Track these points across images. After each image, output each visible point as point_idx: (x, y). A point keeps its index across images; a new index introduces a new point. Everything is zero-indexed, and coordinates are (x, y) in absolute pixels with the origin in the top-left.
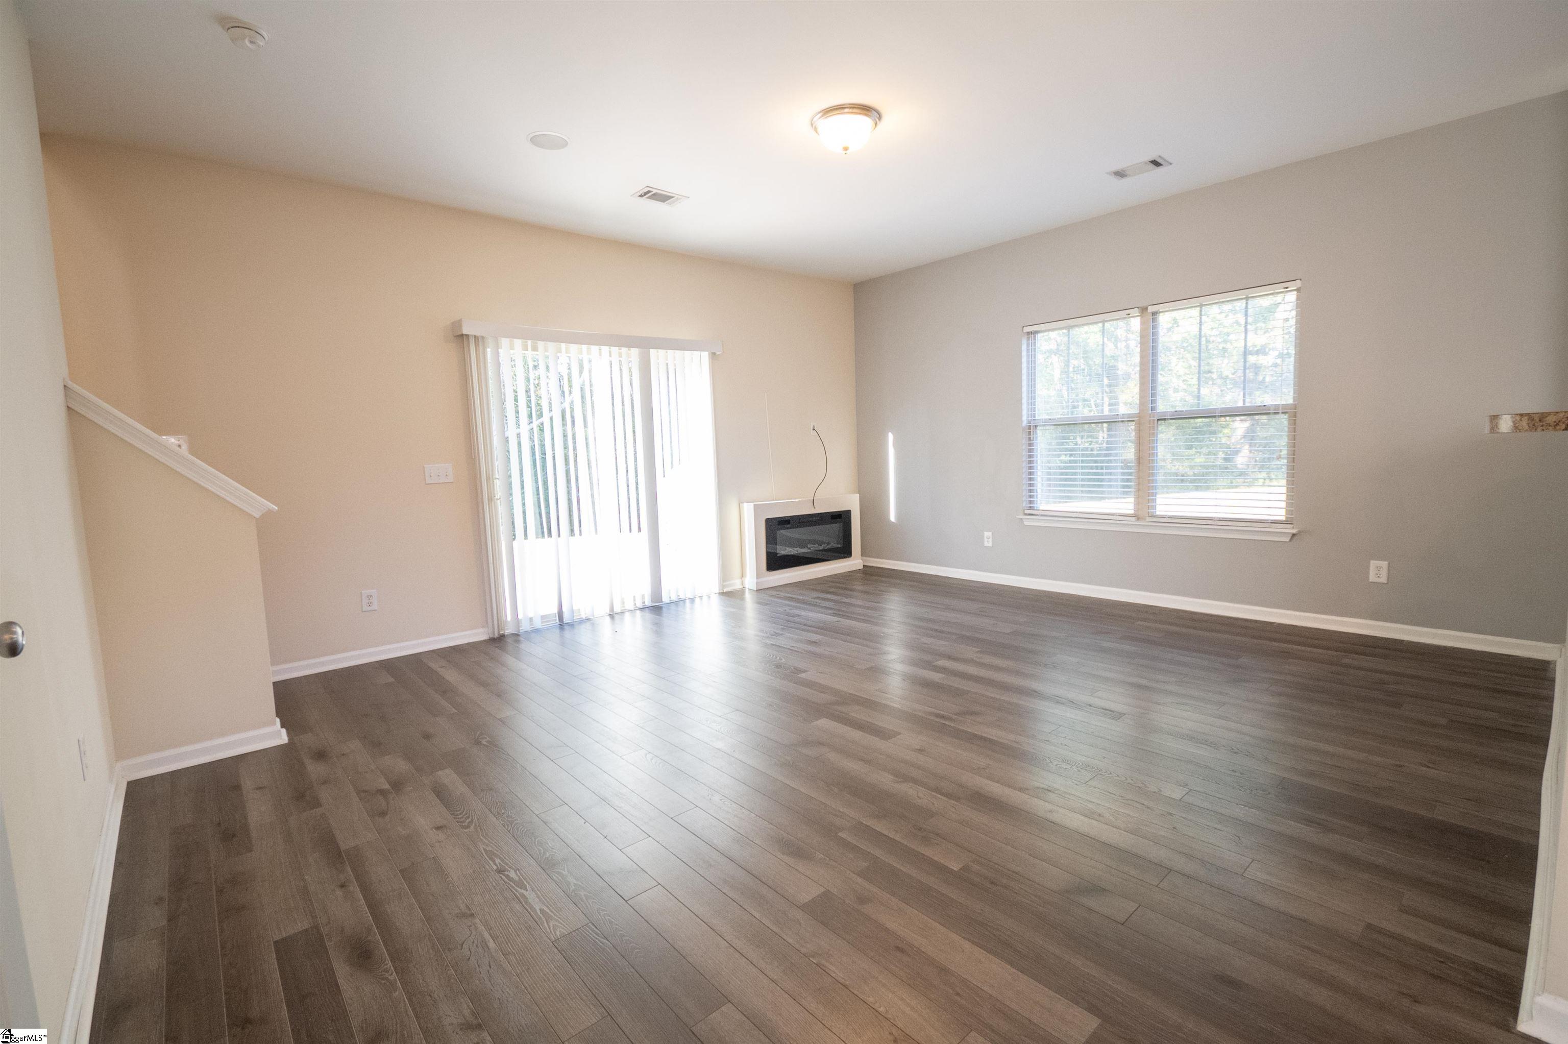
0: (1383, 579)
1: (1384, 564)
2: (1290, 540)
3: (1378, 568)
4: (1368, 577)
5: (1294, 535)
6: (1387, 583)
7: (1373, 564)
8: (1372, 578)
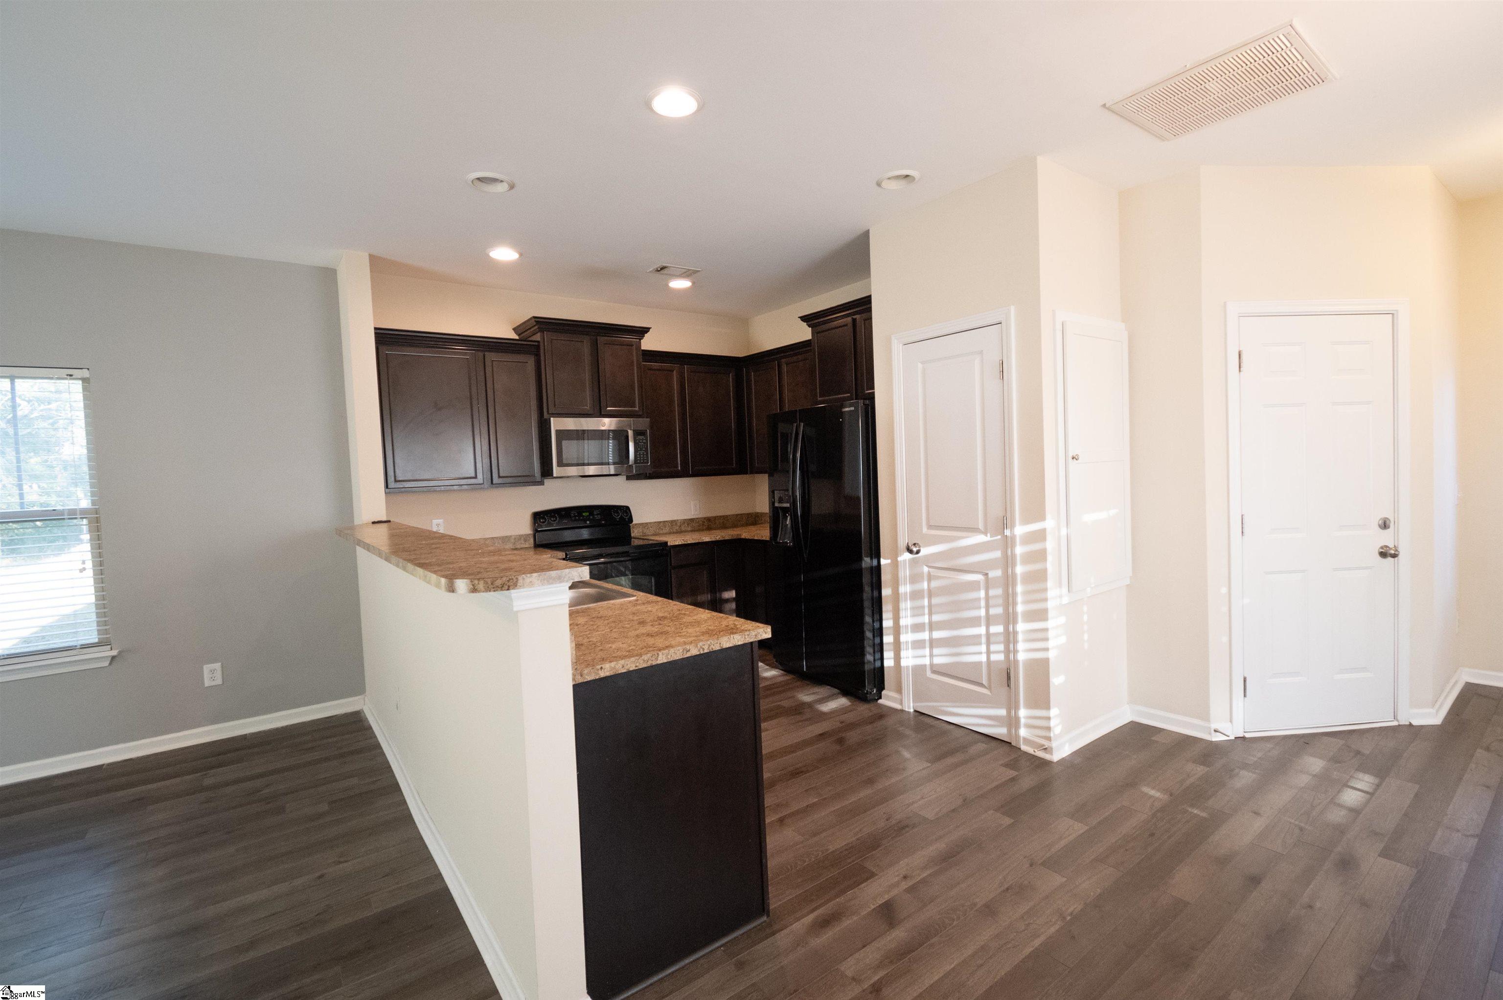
0: (219, 681)
1: (217, 666)
2: (110, 664)
3: (212, 671)
4: (203, 683)
5: (113, 658)
6: (223, 684)
7: (207, 668)
8: (207, 683)
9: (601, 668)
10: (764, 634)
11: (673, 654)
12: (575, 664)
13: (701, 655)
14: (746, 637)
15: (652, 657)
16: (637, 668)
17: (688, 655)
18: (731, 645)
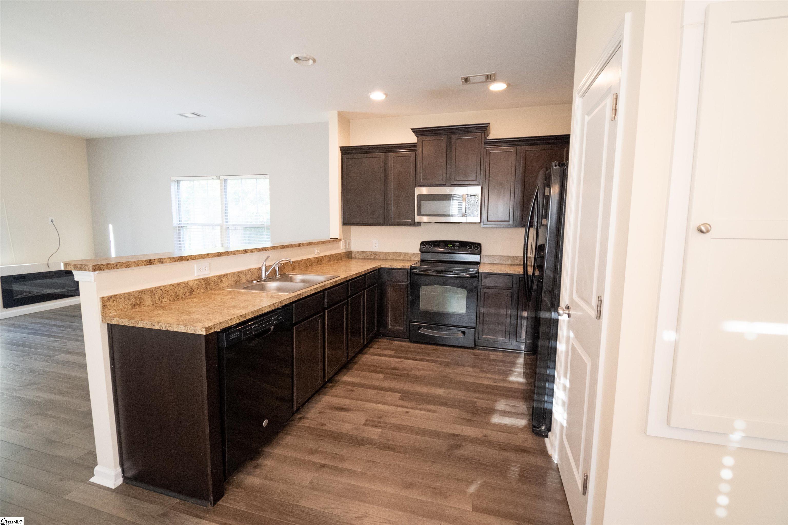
9: (113, 319)
10: (201, 331)
11: (146, 324)
12: (103, 313)
13: (160, 330)
14: (189, 329)
15: (135, 322)
16: (128, 325)
17: (154, 328)
18: (178, 331)
